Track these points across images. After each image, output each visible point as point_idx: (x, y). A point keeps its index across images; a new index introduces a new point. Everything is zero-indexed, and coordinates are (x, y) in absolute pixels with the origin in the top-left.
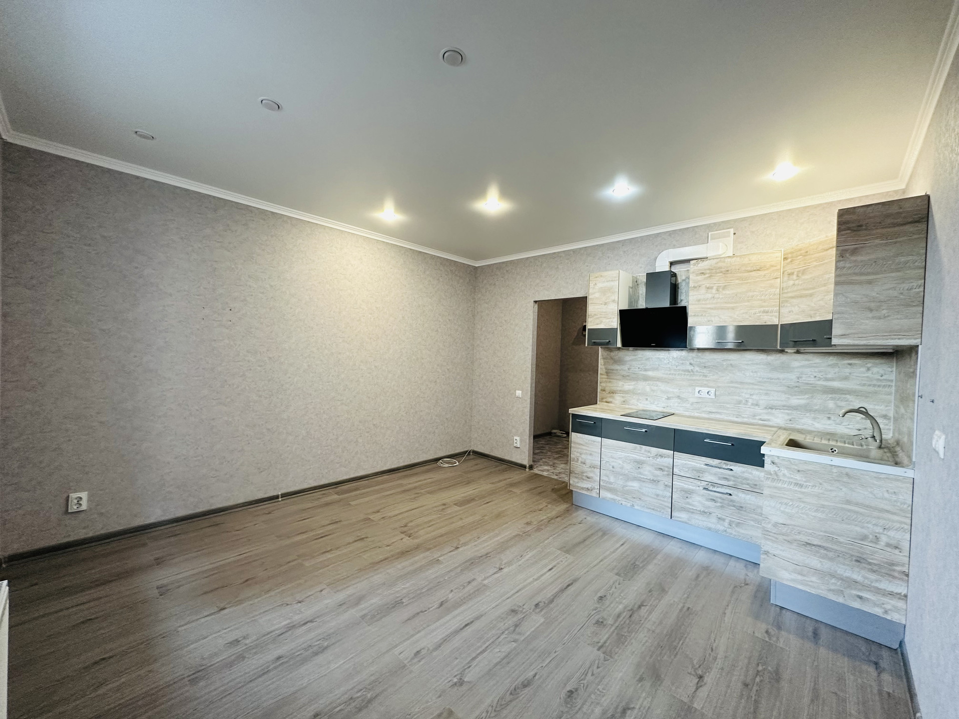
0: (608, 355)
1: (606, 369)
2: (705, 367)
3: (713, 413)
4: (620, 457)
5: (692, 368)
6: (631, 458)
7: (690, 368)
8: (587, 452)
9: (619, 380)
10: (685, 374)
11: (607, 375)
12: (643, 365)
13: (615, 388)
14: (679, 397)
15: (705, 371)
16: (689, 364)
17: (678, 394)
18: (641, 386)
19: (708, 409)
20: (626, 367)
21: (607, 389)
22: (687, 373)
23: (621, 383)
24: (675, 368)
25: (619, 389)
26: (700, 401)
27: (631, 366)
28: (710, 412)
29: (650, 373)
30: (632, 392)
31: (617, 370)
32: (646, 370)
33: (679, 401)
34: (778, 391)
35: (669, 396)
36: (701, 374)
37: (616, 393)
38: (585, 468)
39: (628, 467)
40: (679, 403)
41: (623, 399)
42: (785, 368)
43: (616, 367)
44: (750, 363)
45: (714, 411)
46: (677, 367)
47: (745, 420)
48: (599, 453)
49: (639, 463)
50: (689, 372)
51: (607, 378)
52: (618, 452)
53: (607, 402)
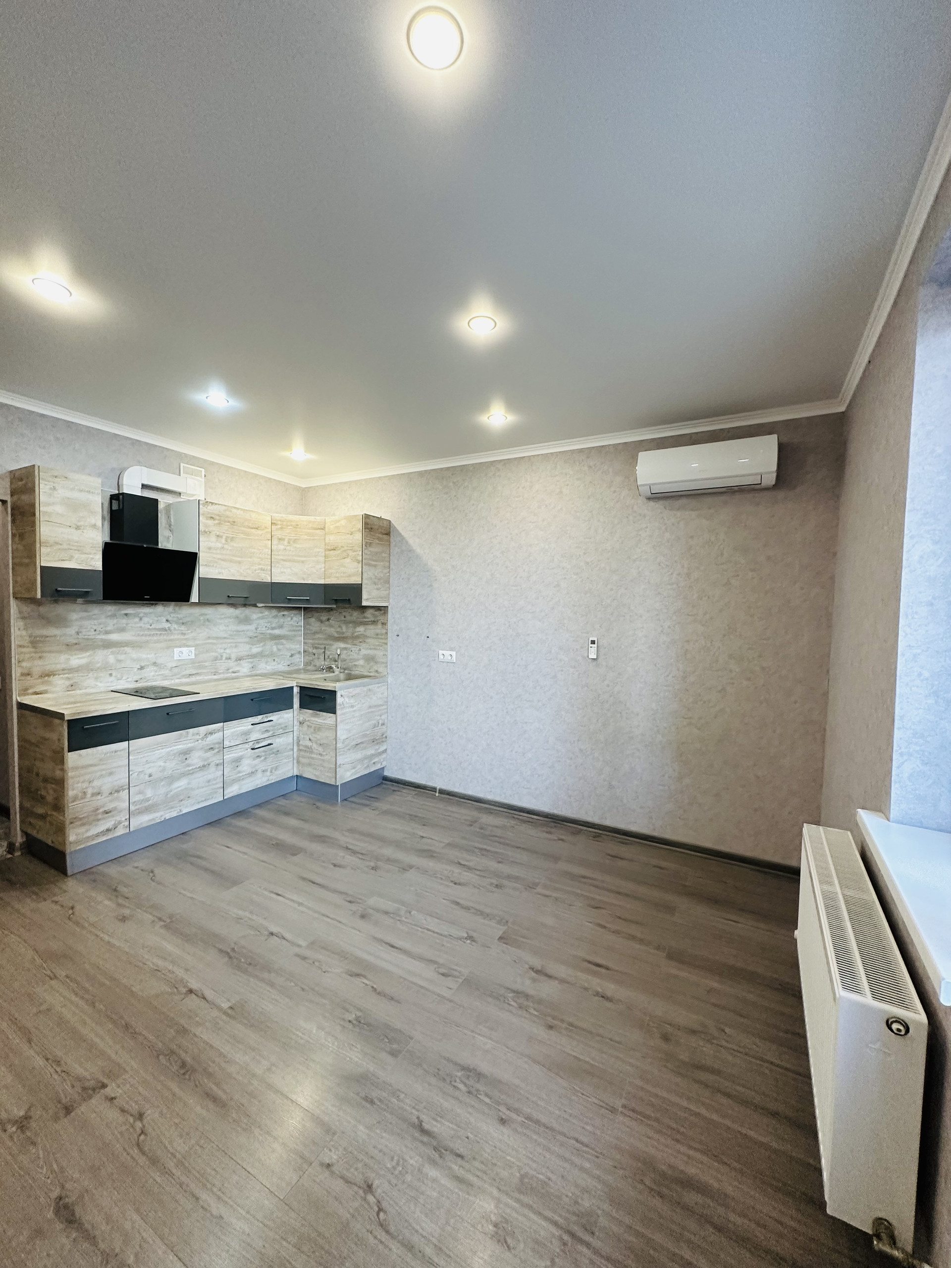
0: (33, 611)
1: (30, 637)
2: (183, 623)
3: (193, 675)
4: (161, 756)
5: (170, 625)
6: (175, 751)
7: (167, 625)
8: (104, 772)
9: (60, 652)
10: (160, 634)
11: (34, 647)
12: (102, 626)
13: (53, 667)
14: (155, 664)
15: (183, 628)
16: (165, 621)
17: (154, 660)
18: (100, 656)
19: (188, 672)
20: (71, 631)
21: (36, 671)
22: (164, 632)
23: (63, 657)
24: (149, 627)
25: (59, 667)
26: (179, 664)
27: (81, 627)
28: (190, 675)
29: (114, 637)
30: (87, 668)
31: (55, 636)
32: (107, 633)
33: (155, 668)
34: (244, 643)
35: (143, 664)
36: (178, 632)
37: (54, 675)
38: (100, 800)
39: (171, 765)
40: (156, 672)
41: (68, 683)
42: (247, 620)
43: (52, 631)
44: (223, 616)
45: (194, 672)
46: (151, 626)
47: (222, 676)
48: (126, 766)
49: (186, 753)
50: (166, 630)
51: (35, 652)
52: (156, 752)
53: (36, 693)
